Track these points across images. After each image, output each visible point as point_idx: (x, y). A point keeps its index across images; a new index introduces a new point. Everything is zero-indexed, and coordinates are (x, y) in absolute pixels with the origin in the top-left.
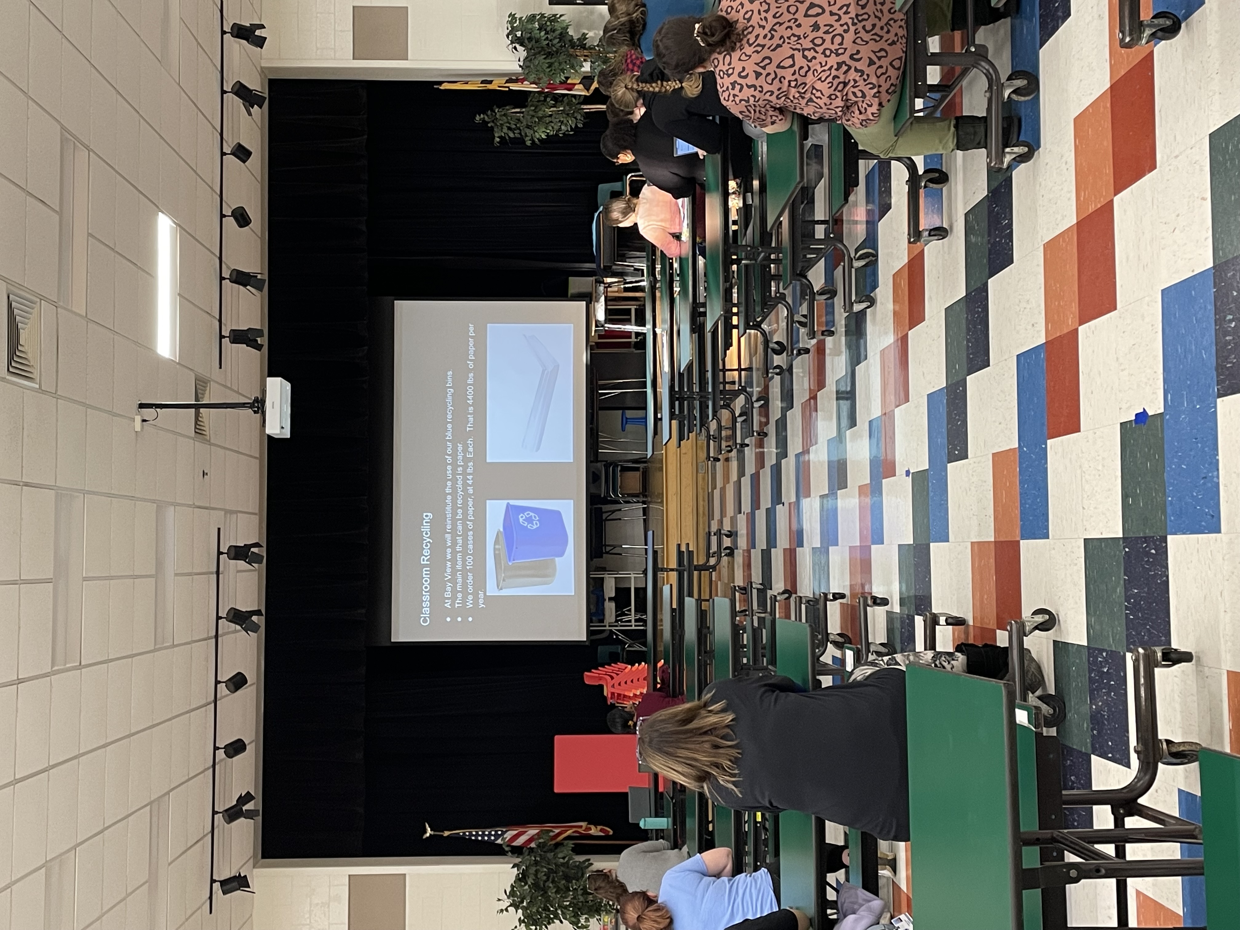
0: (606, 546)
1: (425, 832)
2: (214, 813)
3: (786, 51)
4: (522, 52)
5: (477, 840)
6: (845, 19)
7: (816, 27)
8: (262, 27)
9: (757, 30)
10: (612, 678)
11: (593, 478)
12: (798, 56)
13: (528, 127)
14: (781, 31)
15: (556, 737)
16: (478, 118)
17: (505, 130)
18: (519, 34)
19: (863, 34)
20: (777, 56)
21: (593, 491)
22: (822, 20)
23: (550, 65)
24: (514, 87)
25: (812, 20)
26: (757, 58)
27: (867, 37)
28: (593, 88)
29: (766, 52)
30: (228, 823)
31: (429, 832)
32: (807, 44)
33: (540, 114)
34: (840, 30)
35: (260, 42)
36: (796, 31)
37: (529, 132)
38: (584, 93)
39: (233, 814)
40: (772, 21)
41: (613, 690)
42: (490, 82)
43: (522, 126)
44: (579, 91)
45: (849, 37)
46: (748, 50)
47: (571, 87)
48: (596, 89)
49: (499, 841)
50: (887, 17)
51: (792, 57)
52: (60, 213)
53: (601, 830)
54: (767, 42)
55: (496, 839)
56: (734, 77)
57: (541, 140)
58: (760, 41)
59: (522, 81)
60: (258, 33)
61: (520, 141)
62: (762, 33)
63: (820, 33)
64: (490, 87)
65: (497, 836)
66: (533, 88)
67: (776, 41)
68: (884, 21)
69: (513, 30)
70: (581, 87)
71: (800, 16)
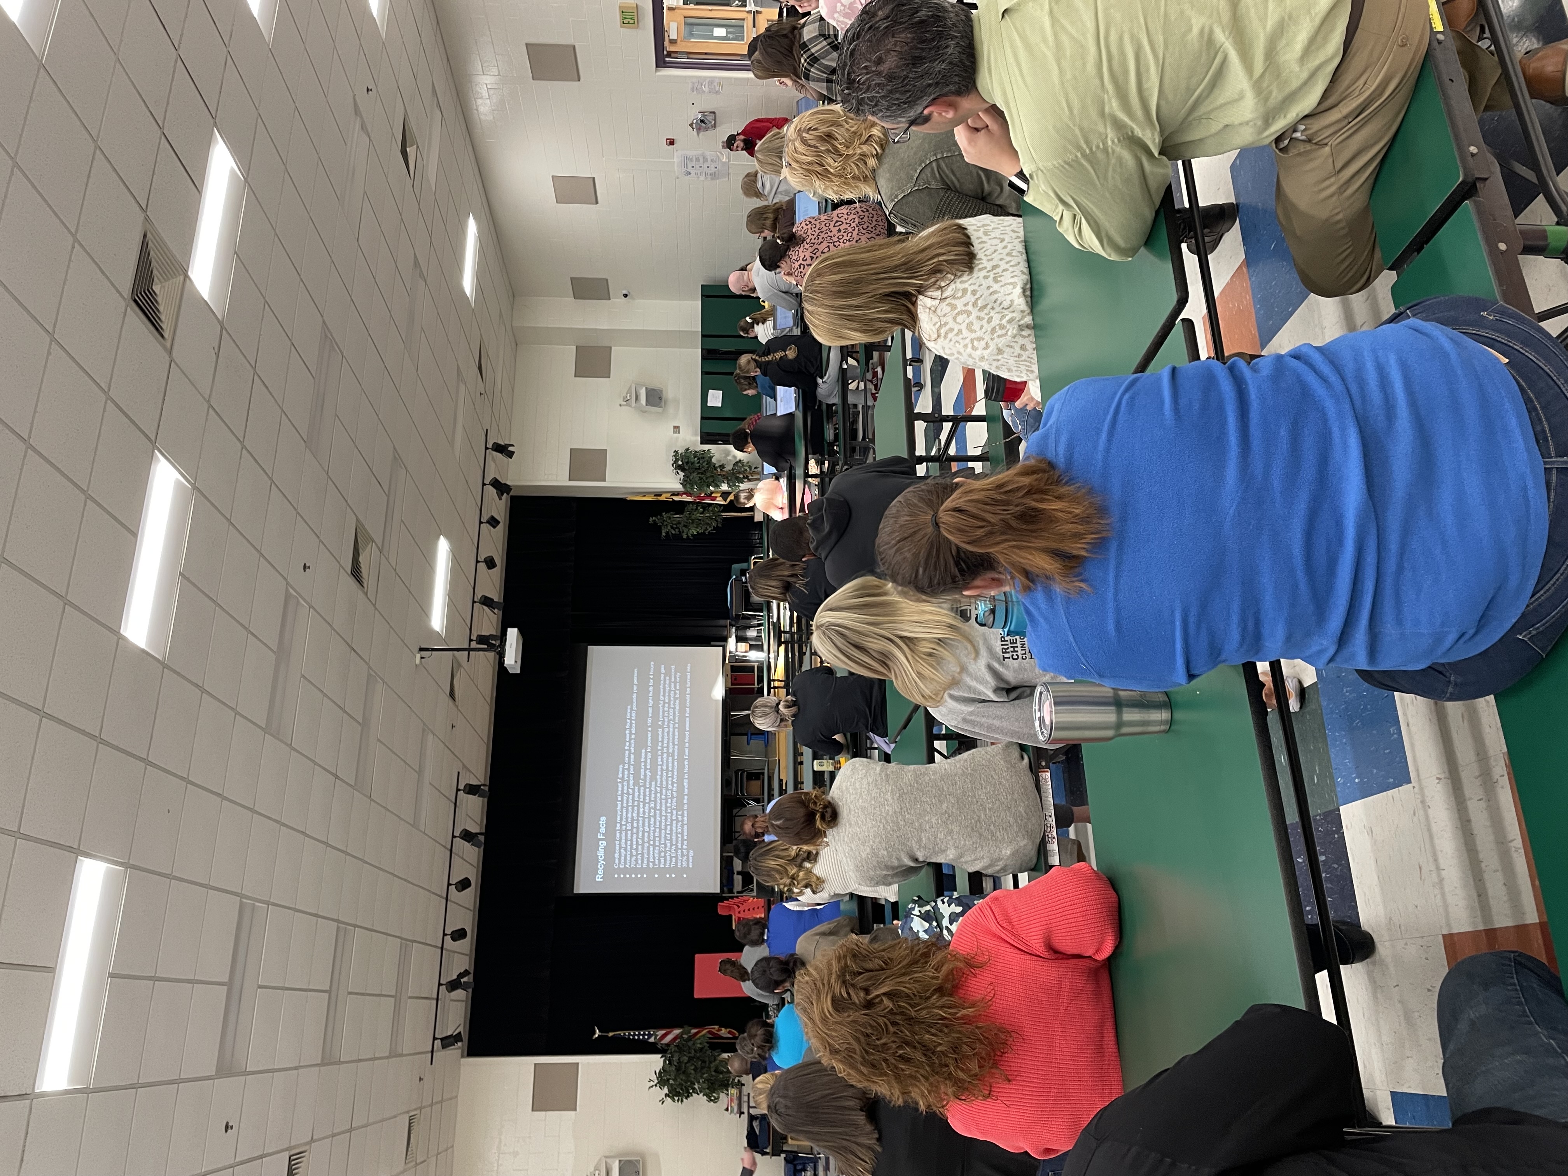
0: (735, 832)
1: (594, 1033)
2: (440, 984)
3: (825, 244)
4: (682, 474)
5: (634, 1039)
6: (853, 225)
7: (839, 231)
8: (512, 445)
9: (811, 237)
10: (739, 907)
11: (726, 783)
12: (831, 245)
13: (685, 526)
14: (822, 235)
15: (697, 956)
16: (651, 520)
17: (669, 528)
18: (680, 463)
19: (862, 230)
20: (821, 247)
21: (726, 793)
22: (841, 228)
23: (701, 479)
24: (676, 498)
25: (837, 228)
26: (811, 249)
27: (864, 232)
28: (728, 500)
29: (816, 246)
30: (449, 992)
31: (598, 1033)
32: (835, 239)
33: (693, 516)
34: (851, 230)
35: (510, 455)
36: (830, 234)
37: (685, 530)
38: (723, 503)
39: (453, 985)
40: (818, 231)
41: (739, 915)
42: (660, 495)
43: (680, 526)
44: (720, 501)
45: (856, 232)
46: (807, 246)
47: (714, 499)
48: (731, 501)
49: (652, 1040)
50: (874, 223)
51: (828, 247)
52: (388, 496)
53: (729, 1032)
54: (816, 241)
55: (649, 1038)
56: (801, 261)
57: (693, 535)
58: (813, 241)
59: (681, 495)
60: (510, 449)
61: (679, 537)
62: (813, 237)
63: (841, 233)
64: (660, 498)
65: (650, 1036)
66: (689, 499)
67: (820, 241)
68: (873, 225)
69: (676, 462)
70: (721, 498)
71: (831, 227)
